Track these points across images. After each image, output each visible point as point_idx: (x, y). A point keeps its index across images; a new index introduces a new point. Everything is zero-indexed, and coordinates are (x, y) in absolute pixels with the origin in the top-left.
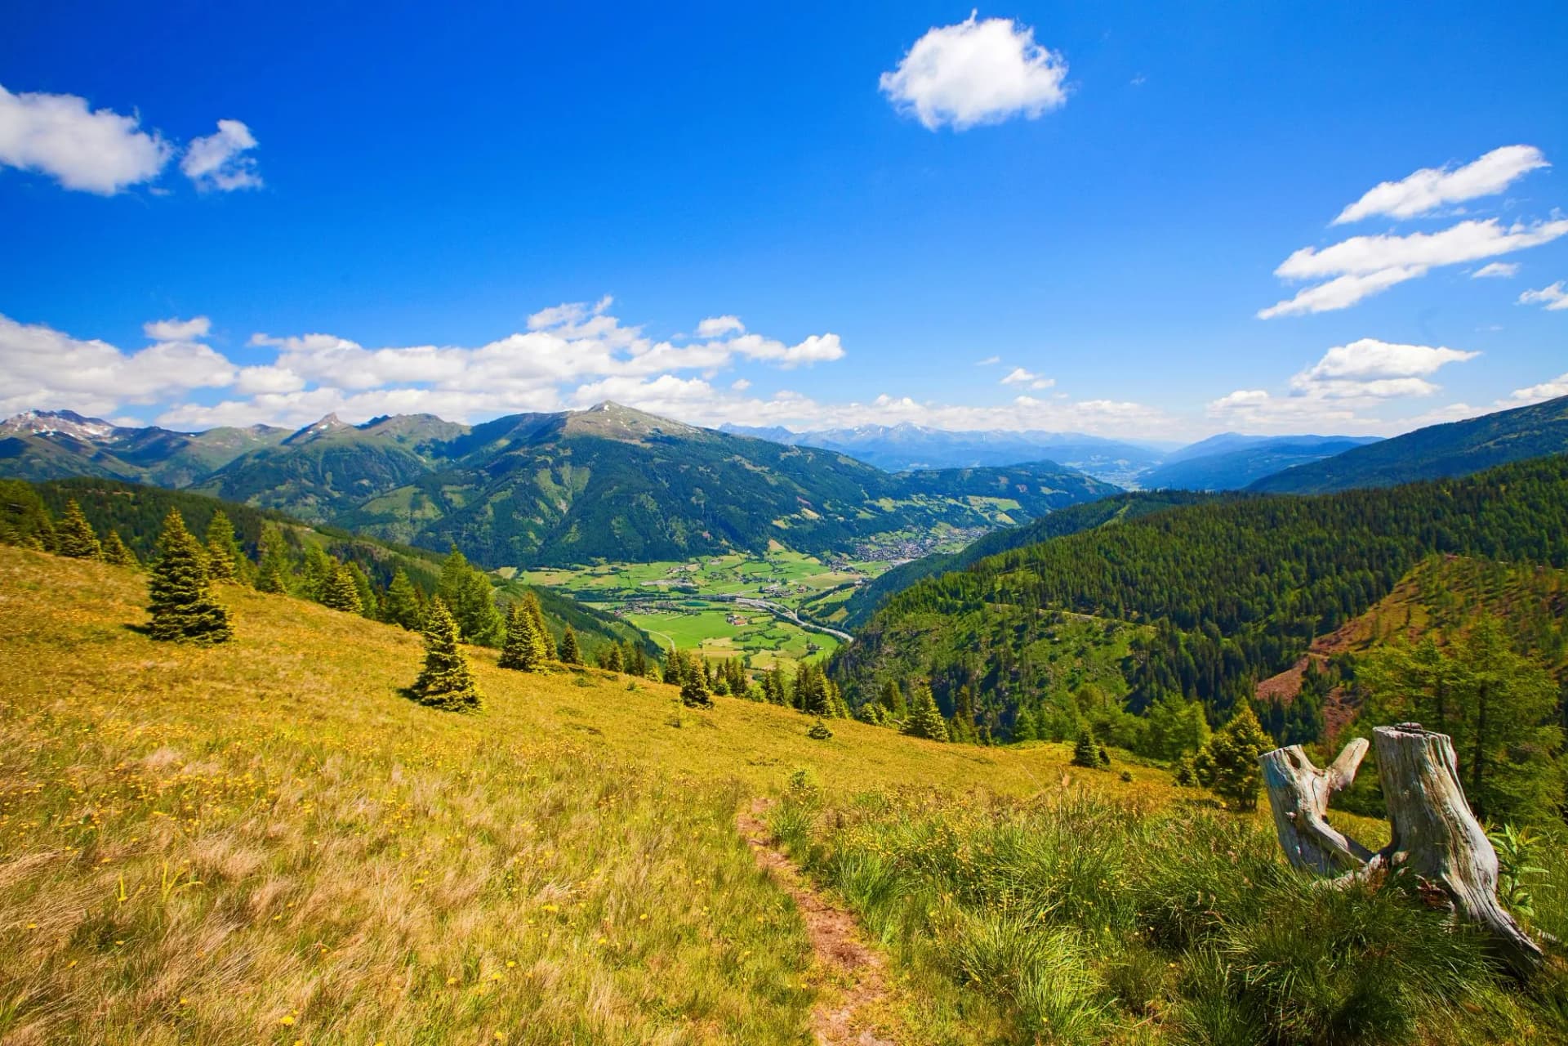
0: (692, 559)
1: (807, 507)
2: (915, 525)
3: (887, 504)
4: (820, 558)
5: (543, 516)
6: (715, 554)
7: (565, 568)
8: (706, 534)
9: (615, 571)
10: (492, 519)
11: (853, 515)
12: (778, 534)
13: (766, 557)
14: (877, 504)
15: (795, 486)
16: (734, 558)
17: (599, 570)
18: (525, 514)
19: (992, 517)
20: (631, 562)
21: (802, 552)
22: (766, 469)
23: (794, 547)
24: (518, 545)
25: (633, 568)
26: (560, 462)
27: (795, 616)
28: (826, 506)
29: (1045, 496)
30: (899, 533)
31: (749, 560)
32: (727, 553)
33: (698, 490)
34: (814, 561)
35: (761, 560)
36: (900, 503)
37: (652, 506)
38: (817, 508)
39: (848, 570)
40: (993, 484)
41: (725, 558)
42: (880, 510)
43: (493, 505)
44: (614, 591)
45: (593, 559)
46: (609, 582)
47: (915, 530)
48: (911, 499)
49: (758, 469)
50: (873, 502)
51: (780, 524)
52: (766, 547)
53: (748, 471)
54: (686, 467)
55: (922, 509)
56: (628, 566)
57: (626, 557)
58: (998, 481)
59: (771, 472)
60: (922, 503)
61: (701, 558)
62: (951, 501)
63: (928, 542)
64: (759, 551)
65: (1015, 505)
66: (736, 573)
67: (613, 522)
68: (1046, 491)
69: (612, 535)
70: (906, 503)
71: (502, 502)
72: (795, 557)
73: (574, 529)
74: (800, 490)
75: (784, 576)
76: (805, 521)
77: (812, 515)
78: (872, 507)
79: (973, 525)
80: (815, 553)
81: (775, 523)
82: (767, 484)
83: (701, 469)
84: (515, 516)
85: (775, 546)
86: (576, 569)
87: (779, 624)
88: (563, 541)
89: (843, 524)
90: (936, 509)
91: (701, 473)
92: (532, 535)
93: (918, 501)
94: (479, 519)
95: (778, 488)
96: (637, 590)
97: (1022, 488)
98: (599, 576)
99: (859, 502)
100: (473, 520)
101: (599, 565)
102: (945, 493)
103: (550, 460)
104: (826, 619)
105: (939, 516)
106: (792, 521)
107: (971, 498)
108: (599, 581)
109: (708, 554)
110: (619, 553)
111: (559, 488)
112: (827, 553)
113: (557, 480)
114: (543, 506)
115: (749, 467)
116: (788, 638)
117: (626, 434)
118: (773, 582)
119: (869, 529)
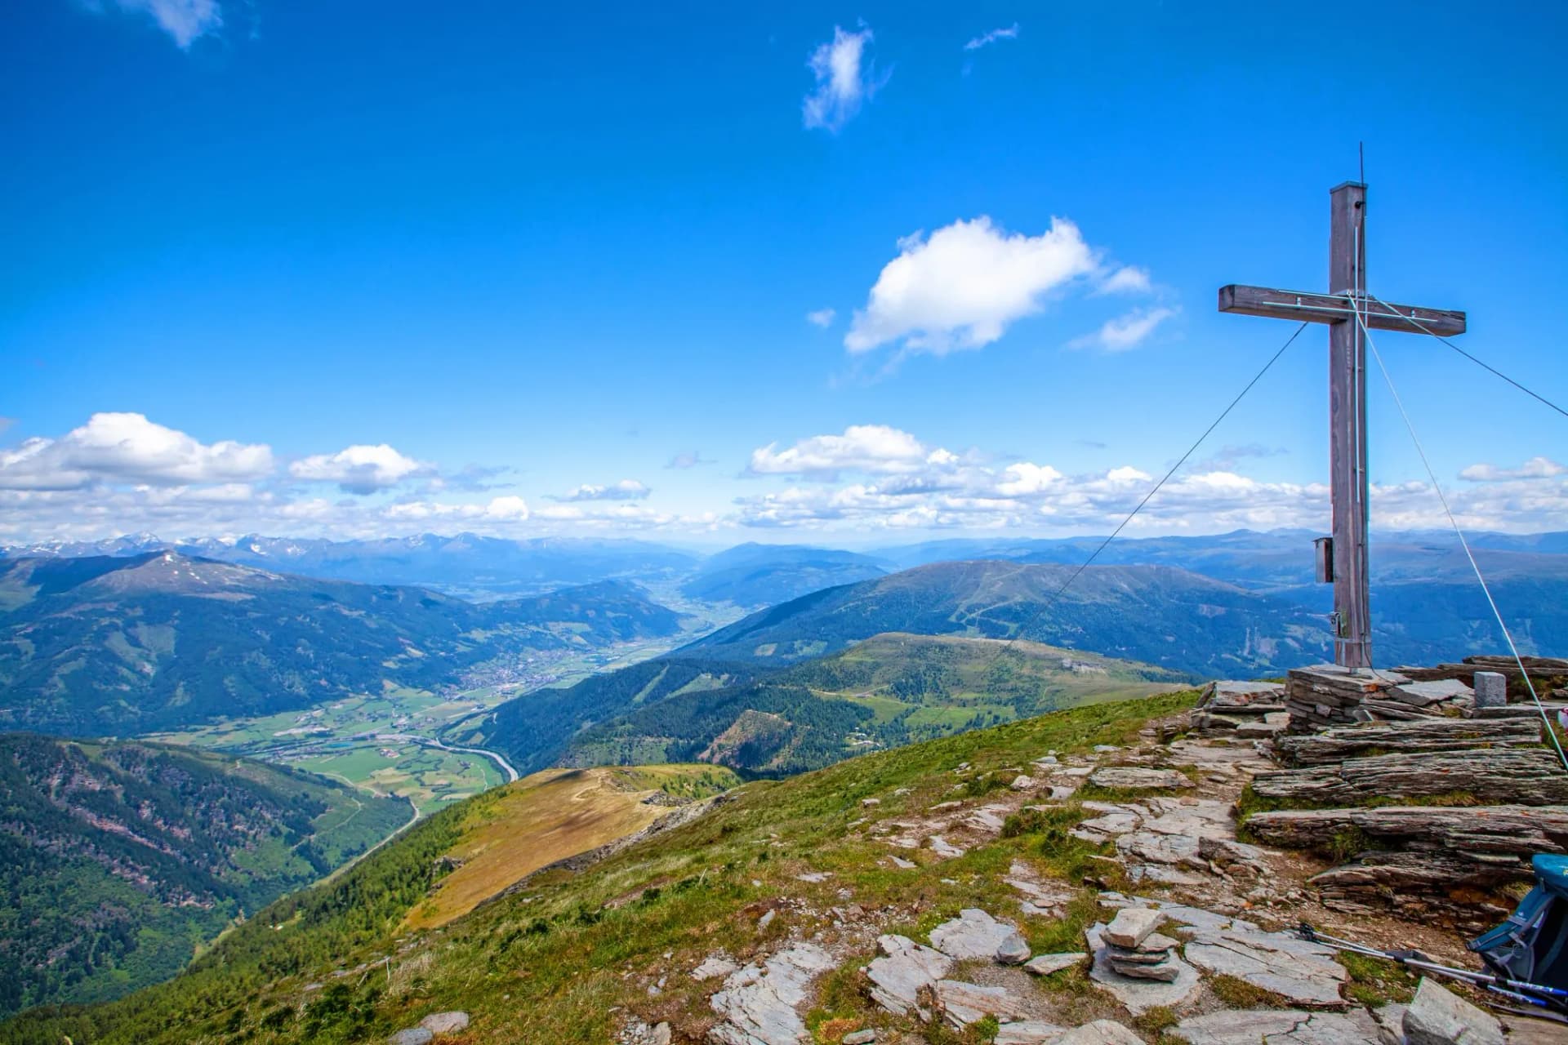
0: (315, 706)
1: (409, 645)
2: (506, 652)
3: (479, 635)
4: (433, 691)
5: (128, 682)
6: (336, 698)
7: (180, 730)
8: (323, 682)
9: (241, 727)
10: (65, 692)
11: (453, 650)
12: (390, 674)
13: (384, 696)
14: (471, 637)
15: (395, 627)
16: (355, 700)
17: (222, 728)
18: (108, 683)
19: (568, 639)
20: (255, 717)
21: (415, 687)
22: (363, 612)
23: (407, 684)
24: (110, 714)
25: (260, 722)
26: (132, 623)
27: (437, 743)
28: (428, 643)
29: (609, 619)
30: (494, 660)
31: (369, 700)
32: (348, 697)
33: (303, 641)
34: (427, 694)
35: (380, 698)
36: (489, 634)
37: (265, 662)
38: (419, 645)
39: (460, 699)
40: (567, 610)
41: (346, 701)
42: (474, 641)
43: (62, 677)
44: (249, 745)
45: (211, 718)
46: (239, 738)
47: (508, 657)
48: (499, 629)
49: (355, 614)
50: (467, 635)
51: (390, 664)
52: (382, 687)
53: (346, 617)
54: (285, 619)
55: (509, 637)
56: (253, 721)
57: (248, 712)
58: (571, 608)
59: (368, 615)
60: (509, 632)
61: (323, 704)
62: (534, 628)
63: (521, 666)
64: (376, 690)
65: (586, 628)
66: (361, 714)
67: (226, 681)
68: (610, 614)
69: (227, 694)
70: (495, 632)
71: (74, 672)
72: (410, 693)
73: (180, 691)
74: (400, 631)
75: (408, 711)
76: (412, 660)
77: (417, 653)
78: (467, 640)
79: (553, 647)
80: (427, 687)
81: (385, 664)
82: (367, 627)
83: (300, 619)
84: (96, 685)
85: (389, 685)
86: (195, 730)
87: (426, 751)
88: (170, 704)
89: (445, 659)
90: (521, 635)
91: (302, 623)
92: (123, 703)
93: (506, 630)
94: (47, 693)
95: (379, 631)
96: (274, 741)
97: (591, 613)
98: (226, 733)
99: (453, 636)
100: (40, 695)
101: (221, 723)
102: (528, 620)
103: (119, 622)
104: (468, 743)
105: (525, 642)
106: (402, 661)
107: (550, 624)
108: (225, 738)
109: (328, 699)
110: (240, 710)
111: (139, 650)
112: (438, 686)
113: (134, 642)
114: (125, 672)
115: (346, 612)
116: (441, 761)
117: (206, 589)
118: (400, 717)
119: (468, 661)
